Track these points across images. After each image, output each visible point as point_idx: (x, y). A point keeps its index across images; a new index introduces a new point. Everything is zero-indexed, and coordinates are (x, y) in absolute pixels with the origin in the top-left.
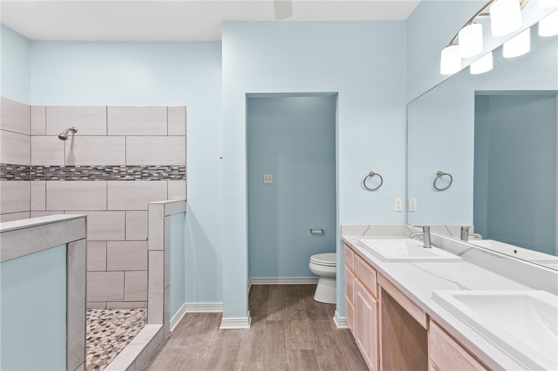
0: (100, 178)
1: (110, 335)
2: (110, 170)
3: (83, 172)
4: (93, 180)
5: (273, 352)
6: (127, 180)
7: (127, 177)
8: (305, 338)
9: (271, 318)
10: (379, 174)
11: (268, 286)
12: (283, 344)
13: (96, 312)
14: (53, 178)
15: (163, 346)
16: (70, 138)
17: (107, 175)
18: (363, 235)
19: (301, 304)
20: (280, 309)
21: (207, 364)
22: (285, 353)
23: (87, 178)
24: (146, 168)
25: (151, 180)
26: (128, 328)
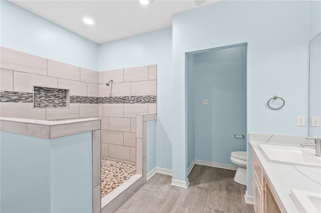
0: (121, 102)
1: (122, 175)
2: (124, 98)
3: (115, 99)
4: (118, 103)
5: (197, 206)
6: (131, 103)
7: (131, 102)
8: (220, 203)
9: (201, 185)
10: (282, 98)
11: (205, 166)
12: (204, 202)
13: (119, 164)
14: (105, 102)
15: (142, 186)
16: (110, 85)
17: (124, 101)
18: (267, 142)
19: (224, 182)
20: (208, 182)
21: (159, 201)
22: (204, 208)
23: (116, 102)
24: (139, 97)
25: (141, 103)
26: (129, 174)
